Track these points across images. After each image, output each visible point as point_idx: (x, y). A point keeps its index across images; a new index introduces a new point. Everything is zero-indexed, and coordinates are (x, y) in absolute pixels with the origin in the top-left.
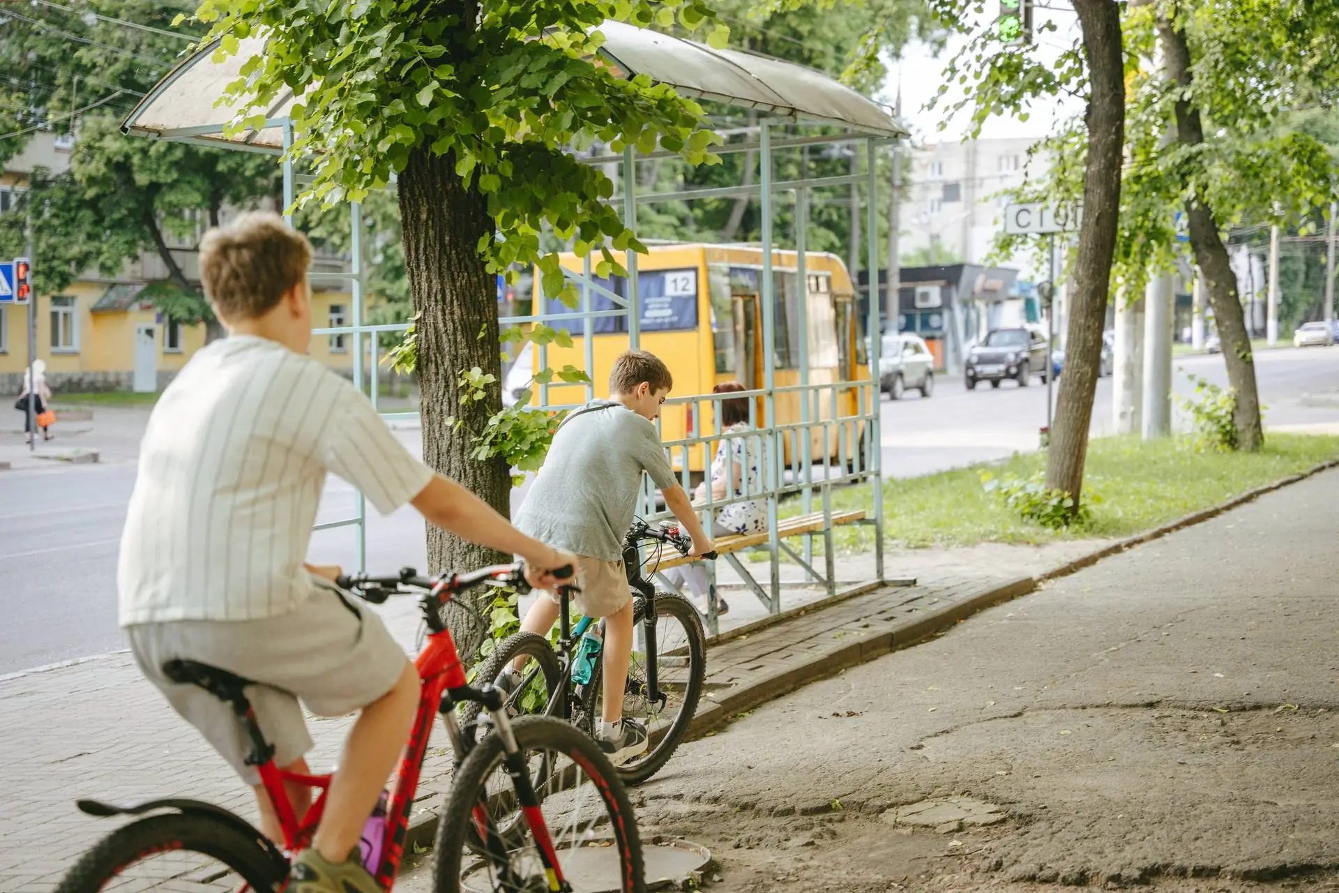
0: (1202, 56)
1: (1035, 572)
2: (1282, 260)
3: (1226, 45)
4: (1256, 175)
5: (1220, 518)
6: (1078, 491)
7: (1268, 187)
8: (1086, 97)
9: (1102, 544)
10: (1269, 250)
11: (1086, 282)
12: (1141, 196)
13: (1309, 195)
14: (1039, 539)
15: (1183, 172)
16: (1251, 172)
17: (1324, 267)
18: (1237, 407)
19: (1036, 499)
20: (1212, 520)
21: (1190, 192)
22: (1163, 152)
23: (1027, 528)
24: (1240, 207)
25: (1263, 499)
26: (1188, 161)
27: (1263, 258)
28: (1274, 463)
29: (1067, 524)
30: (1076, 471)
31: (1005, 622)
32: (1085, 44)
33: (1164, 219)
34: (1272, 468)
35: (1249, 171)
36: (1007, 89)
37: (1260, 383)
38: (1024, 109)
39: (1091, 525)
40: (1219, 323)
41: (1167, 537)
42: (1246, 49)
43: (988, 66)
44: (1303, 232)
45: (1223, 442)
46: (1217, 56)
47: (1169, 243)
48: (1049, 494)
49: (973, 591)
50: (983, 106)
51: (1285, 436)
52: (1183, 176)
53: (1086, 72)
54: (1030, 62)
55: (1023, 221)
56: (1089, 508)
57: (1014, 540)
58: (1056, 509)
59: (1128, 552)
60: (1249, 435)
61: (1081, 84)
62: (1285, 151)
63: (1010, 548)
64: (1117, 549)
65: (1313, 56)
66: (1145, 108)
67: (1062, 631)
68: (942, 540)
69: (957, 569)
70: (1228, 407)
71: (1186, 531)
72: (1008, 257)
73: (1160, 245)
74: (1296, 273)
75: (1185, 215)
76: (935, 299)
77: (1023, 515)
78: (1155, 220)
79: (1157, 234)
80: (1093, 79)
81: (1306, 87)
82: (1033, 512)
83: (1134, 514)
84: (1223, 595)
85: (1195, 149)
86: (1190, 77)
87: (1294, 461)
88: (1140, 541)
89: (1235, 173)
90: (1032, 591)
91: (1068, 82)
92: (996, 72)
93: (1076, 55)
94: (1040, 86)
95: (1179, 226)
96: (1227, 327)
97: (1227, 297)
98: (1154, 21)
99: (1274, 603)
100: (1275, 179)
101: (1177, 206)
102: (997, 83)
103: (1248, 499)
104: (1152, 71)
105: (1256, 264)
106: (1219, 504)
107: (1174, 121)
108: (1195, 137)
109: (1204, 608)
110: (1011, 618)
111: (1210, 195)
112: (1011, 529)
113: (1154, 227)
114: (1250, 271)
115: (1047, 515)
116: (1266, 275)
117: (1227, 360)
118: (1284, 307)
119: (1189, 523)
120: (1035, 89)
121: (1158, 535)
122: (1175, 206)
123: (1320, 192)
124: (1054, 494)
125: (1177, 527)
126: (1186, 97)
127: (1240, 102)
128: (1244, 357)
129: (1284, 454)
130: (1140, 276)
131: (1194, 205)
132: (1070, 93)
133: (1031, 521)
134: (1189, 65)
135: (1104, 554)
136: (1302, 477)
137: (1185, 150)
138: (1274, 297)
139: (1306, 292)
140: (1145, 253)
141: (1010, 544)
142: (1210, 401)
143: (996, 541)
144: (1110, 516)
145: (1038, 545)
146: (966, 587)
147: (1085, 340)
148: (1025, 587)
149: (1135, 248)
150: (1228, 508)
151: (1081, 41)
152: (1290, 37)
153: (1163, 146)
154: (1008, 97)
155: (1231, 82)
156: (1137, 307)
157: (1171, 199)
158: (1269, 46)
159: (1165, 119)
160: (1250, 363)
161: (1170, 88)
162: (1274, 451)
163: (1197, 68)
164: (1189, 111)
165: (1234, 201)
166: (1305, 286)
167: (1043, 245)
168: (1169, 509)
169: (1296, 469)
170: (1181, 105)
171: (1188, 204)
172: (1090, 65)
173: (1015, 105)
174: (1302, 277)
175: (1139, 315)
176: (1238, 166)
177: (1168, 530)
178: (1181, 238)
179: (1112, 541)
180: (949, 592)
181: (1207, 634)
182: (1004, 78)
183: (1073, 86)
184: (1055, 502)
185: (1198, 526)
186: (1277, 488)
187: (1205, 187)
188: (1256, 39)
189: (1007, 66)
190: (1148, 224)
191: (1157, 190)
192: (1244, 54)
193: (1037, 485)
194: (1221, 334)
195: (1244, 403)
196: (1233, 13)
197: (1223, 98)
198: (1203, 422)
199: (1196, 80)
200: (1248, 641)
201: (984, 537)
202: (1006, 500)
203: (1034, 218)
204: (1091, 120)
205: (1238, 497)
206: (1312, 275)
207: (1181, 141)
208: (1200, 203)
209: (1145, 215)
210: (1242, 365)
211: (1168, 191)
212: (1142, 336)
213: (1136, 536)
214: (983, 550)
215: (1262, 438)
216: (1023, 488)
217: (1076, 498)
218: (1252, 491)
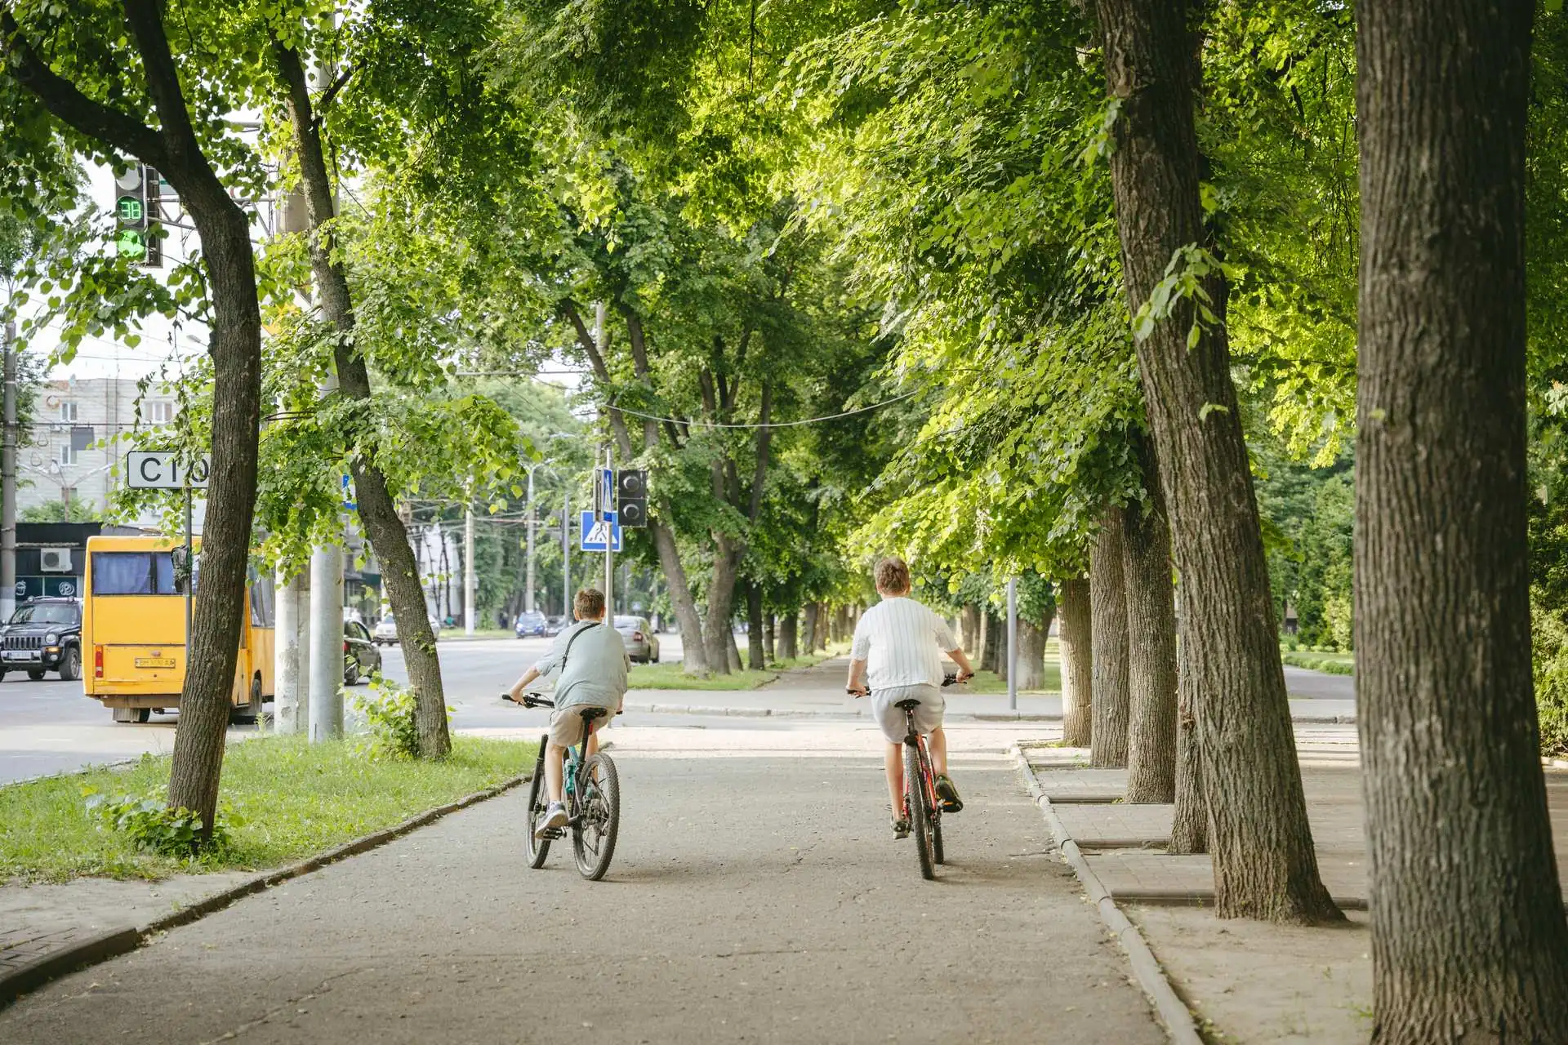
0: (363, 298)
1: (140, 920)
2: (478, 541)
3: (391, 288)
4: (433, 439)
5: (393, 844)
6: (212, 810)
7: (446, 454)
8: (209, 323)
9: (240, 879)
10: (463, 529)
11: (217, 549)
12: (298, 453)
13: (496, 467)
14: (160, 872)
15: (348, 429)
16: (427, 436)
17: (523, 553)
18: (419, 708)
19: (155, 820)
20: (384, 847)
21: (357, 452)
22: (323, 405)
23: (142, 858)
24: (415, 476)
25: (446, 821)
26: (353, 416)
27: (458, 539)
28: (462, 775)
29: (196, 853)
30: (208, 781)
31: (86, 995)
32: (205, 257)
33: (326, 482)
34: (459, 781)
35: (425, 434)
36: (106, 304)
37: (445, 677)
38: (133, 330)
39: (228, 854)
40: (394, 607)
41: (325, 870)
42: (414, 295)
43: (79, 273)
44: (493, 509)
45: (403, 748)
46: (383, 299)
47: (333, 511)
48: (174, 813)
49: (45, 951)
50: (74, 322)
51: (474, 742)
52: (347, 434)
53: (209, 292)
54: (136, 273)
55: (150, 474)
56: (226, 831)
57: (123, 874)
58: (181, 832)
59: (273, 891)
60: (433, 741)
61: (204, 307)
62: (466, 414)
63: (117, 884)
64: (258, 887)
65: (497, 318)
66: (299, 351)
67: (161, 1010)
68: (22, 873)
69: (32, 917)
70: (408, 707)
71: (350, 861)
72: (132, 514)
73: (323, 513)
74: (493, 557)
75: (351, 480)
76: (65, 563)
77: (138, 840)
78: (315, 482)
79: (317, 500)
80: (218, 302)
81: (490, 352)
82: (153, 836)
83: (285, 839)
84: (385, 952)
85: (359, 404)
86: (351, 320)
87: (484, 773)
88: (289, 875)
89: (410, 435)
90: (135, 948)
91: (186, 302)
92: (91, 281)
93: (196, 271)
94: (149, 303)
95: (346, 492)
96: (404, 613)
97: (403, 578)
98: (304, 252)
99: (448, 965)
100: (454, 446)
101: (341, 469)
102: (92, 295)
103: (429, 820)
104: (306, 307)
105: (451, 545)
106: (393, 827)
107: (333, 369)
108: (360, 388)
109: (358, 970)
110: (94, 990)
111: (380, 458)
112: (120, 858)
113: (314, 490)
114: (444, 551)
115: (170, 840)
116: (461, 556)
117: (405, 651)
118: (482, 593)
119: (354, 850)
120: (144, 308)
121: (312, 867)
122: (340, 469)
123: (507, 465)
124: (179, 813)
125: (339, 857)
126: (347, 342)
127: (411, 354)
128: (426, 649)
129: (473, 764)
130: (299, 548)
131: (362, 469)
132: (189, 316)
133: (148, 849)
134: (350, 307)
135: (240, 893)
136: (493, 794)
137: (349, 404)
138: (470, 582)
139: (506, 578)
140: (306, 520)
141: (116, 878)
142: (386, 700)
143: (98, 875)
144: (254, 841)
145: (156, 881)
146: (35, 945)
147: (218, 621)
148: (126, 942)
149: (293, 515)
150: (404, 831)
151: (200, 255)
152: (464, 287)
153: (321, 397)
154: (107, 315)
155: (400, 331)
156: (300, 584)
157: (335, 460)
158: (441, 294)
159: (324, 366)
160: (434, 656)
161: (329, 330)
162: (463, 761)
163: (358, 311)
164: (352, 359)
165: (409, 467)
166: (504, 572)
167: (177, 504)
168: (330, 833)
169: (485, 783)
170: (342, 351)
171: (354, 467)
172: (213, 286)
173: (117, 324)
174: (500, 561)
175: (303, 594)
176: (411, 428)
177: (327, 861)
178: (348, 506)
179: (254, 876)
180: (10, 954)
181: (357, 1011)
182: (102, 291)
183: (193, 307)
184: (179, 824)
185: (366, 854)
186: (464, 806)
187: (375, 449)
188: (426, 285)
189: (104, 275)
190: (308, 487)
191: (317, 447)
192: (413, 301)
193: (157, 800)
194: (397, 619)
195: (426, 702)
196: (398, 254)
197: (390, 349)
198: (378, 722)
199: (358, 324)
200: (408, 1021)
201: (83, 870)
202: (116, 820)
203: (165, 469)
204: (219, 351)
205: (416, 818)
206: (511, 560)
207: (343, 392)
208: (369, 466)
209: (304, 474)
210: (423, 659)
211: (330, 450)
212: (307, 618)
213: (285, 868)
214: (79, 888)
215: (449, 746)
216: (138, 806)
217: (208, 818)
218: (434, 810)
